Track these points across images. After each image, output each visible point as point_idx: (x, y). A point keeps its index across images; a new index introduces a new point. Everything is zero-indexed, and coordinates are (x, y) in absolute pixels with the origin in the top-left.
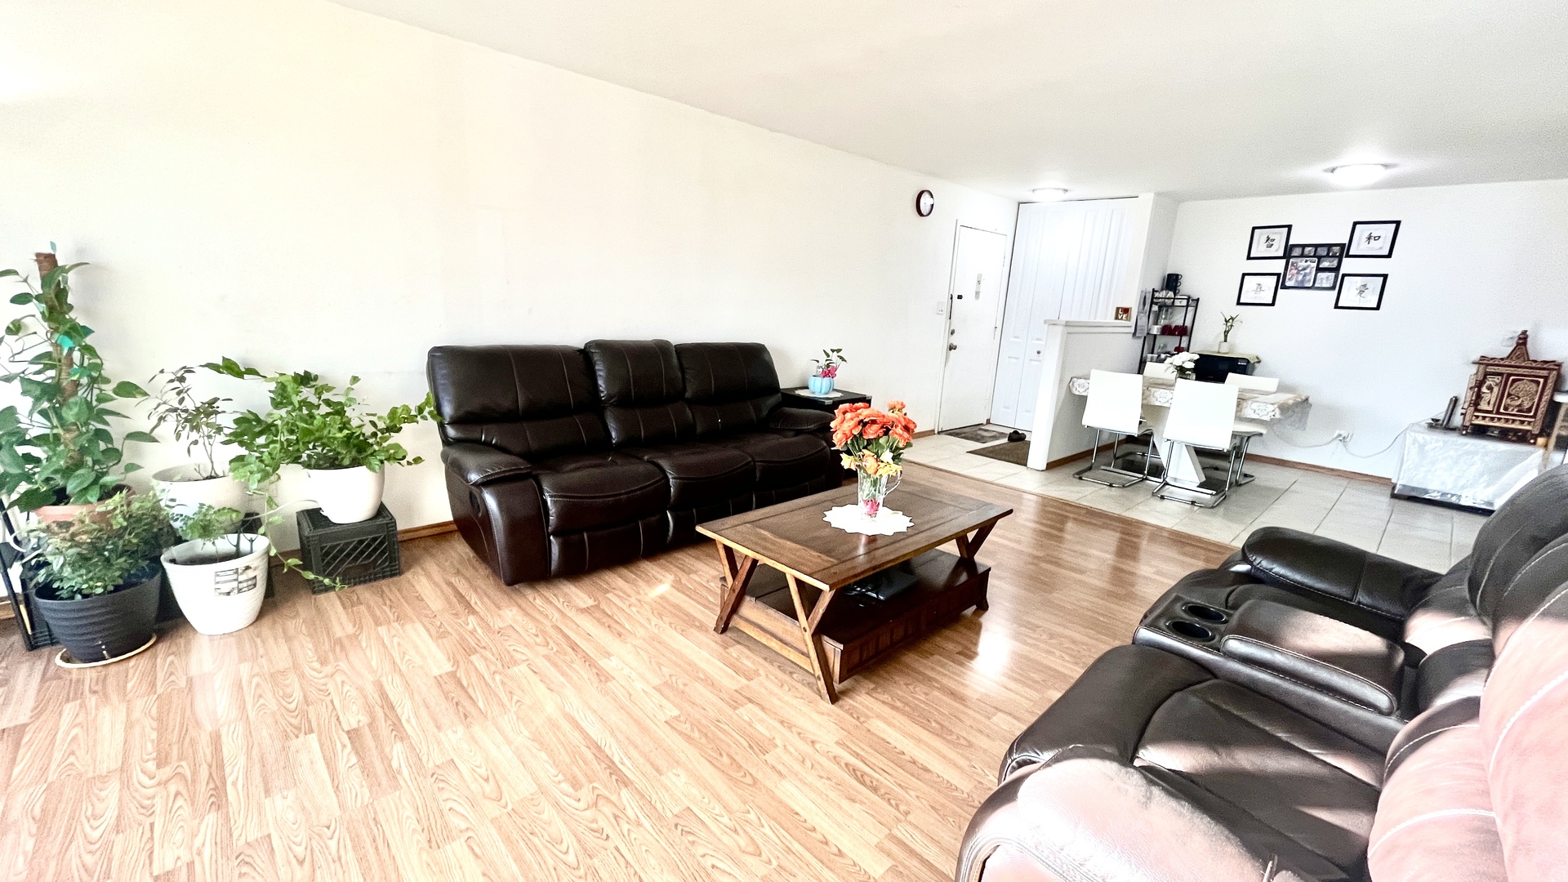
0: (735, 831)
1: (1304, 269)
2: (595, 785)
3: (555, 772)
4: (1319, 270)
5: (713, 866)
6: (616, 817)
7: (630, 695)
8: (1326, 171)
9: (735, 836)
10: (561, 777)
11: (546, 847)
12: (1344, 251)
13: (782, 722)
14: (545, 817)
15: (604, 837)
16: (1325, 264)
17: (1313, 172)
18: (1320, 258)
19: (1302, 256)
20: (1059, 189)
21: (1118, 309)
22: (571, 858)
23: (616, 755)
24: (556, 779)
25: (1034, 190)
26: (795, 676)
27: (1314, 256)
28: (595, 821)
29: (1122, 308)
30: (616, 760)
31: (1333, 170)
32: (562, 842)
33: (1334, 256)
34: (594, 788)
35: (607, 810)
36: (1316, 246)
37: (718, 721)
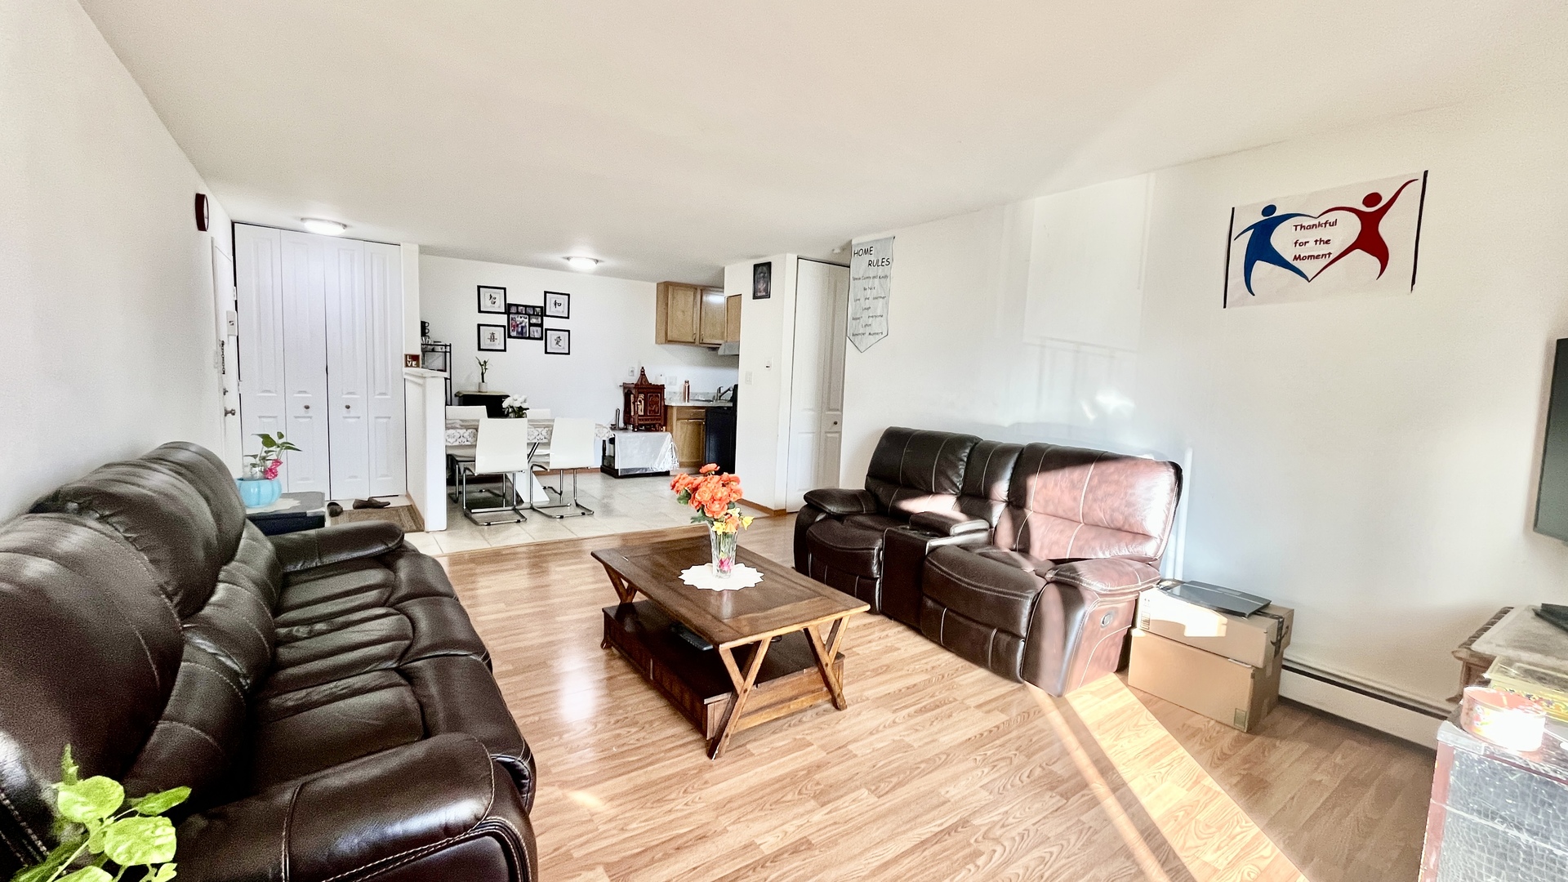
0: (995, 766)
1: (521, 323)
2: (972, 841)
3: (964, 872)
4: (531, 325)
5: (1028, 777)
6: (1003, 826)
7: (835, 823)
8: (564, 258)
9: (998, 767)
10: (971, 866)
11: (1050, 867)
12: (543, 312)
13: (871, 733)
14: (1021, 872)
15: (1026, 832)
16: (534, 321)
17: (557, 258)
18: (529, 315)
19: (518, 313)
20: (340, 224)
21: (406, 356)
22: (1055, 850)
23: (932, 829)
24: (973, 870)
25: (302, 219)
26: (804, 719)
27: (526, 314)
28: (1013, 839)
29: (410, 355)
30: (938, 829)
31: (568, 259)
32: (1041, 857)
33: (538, 315)
34: (976, 841)
35: (998, 832)
36: (526, 306)
37: (874, 766)
